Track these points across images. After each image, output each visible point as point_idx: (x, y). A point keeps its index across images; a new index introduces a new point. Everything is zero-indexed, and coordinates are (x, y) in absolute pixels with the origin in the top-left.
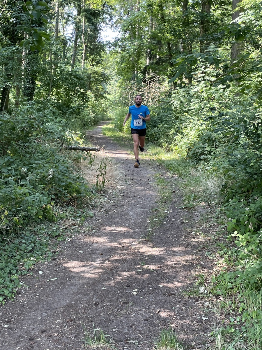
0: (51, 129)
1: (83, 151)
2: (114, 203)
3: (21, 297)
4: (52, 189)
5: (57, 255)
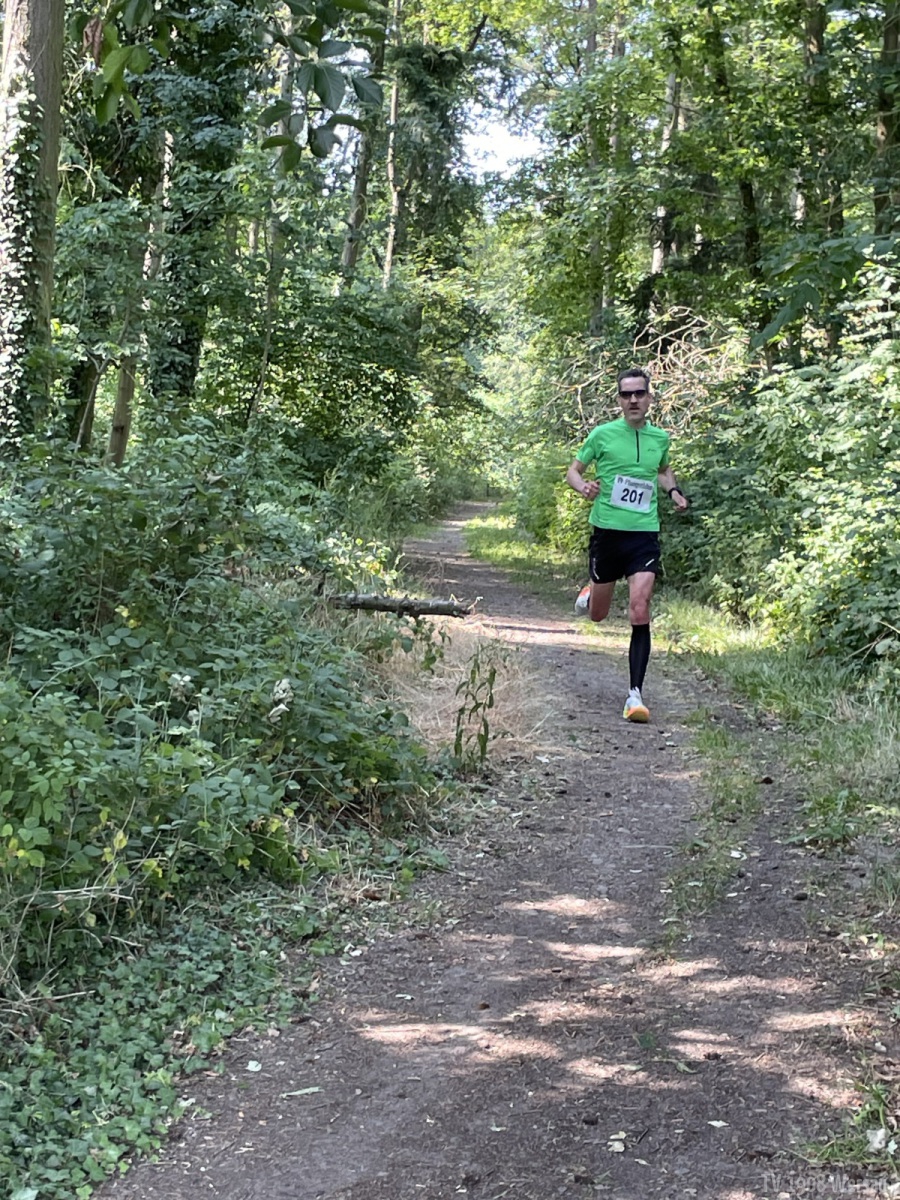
0: (276, 528)
1: (400, 616)
2: (527, 820)
3: (186, 1150)
4: (284, 758)
5: (313, 1004)
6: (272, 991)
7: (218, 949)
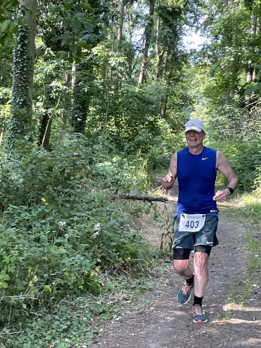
0: (102, 171)
1: (144, 202)
4: (98, 250)
5: (100, 337)
6: (86, 332)
7: (69, 317)
